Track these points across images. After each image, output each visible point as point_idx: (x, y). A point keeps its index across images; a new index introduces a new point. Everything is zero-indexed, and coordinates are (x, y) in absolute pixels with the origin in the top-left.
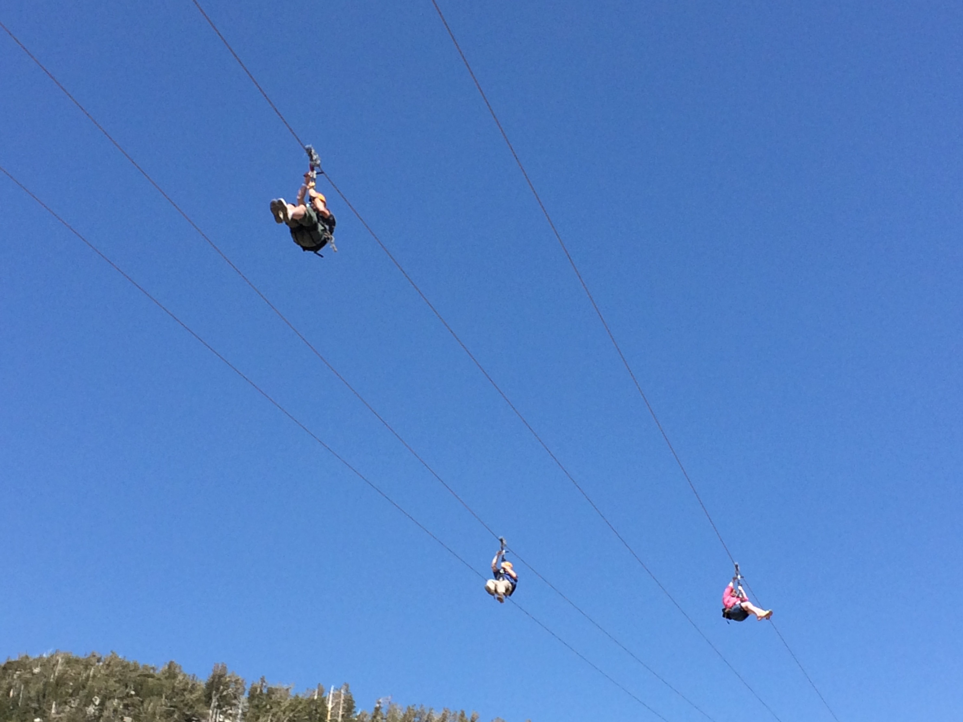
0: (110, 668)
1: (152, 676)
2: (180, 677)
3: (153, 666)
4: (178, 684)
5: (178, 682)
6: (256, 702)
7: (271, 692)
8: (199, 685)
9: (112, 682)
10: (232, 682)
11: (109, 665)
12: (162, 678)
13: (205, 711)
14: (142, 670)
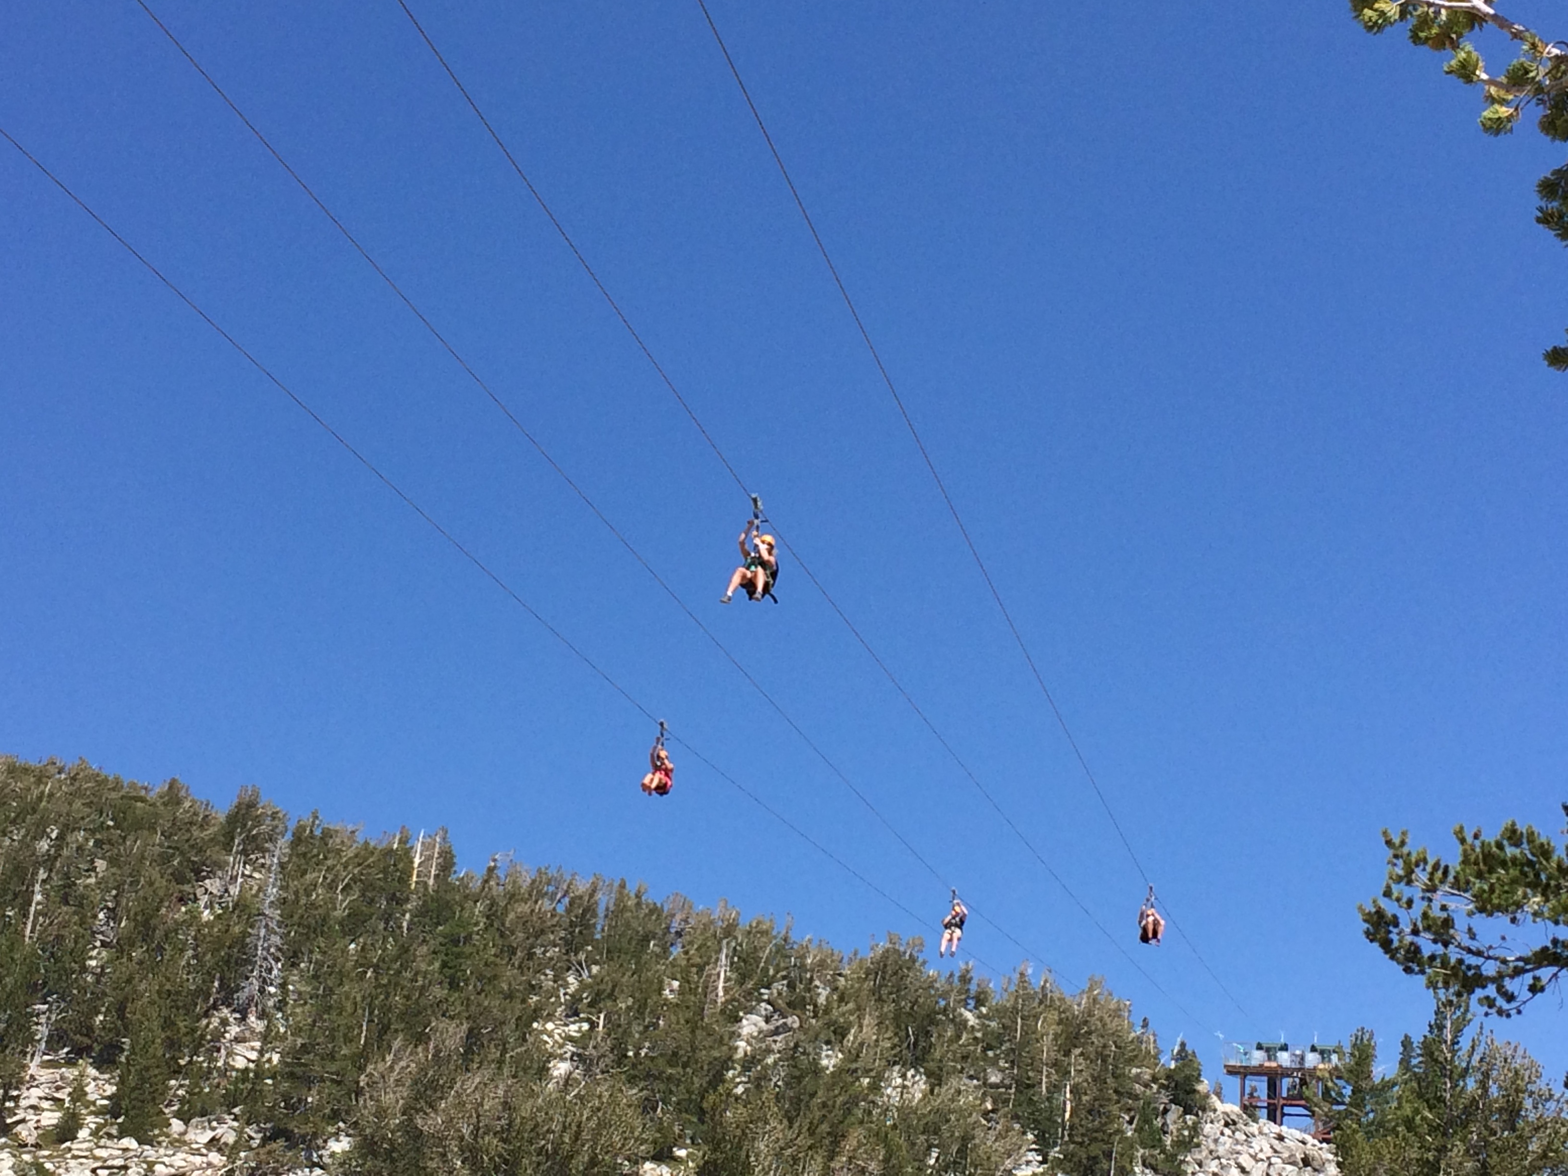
0: (77, 784)
1: (142, 800)
2: (187, 804)
3: (146, 784)
4: (181, 814)
5: (181, 810)
6: (302, 849)
7: (327, 834)
8: (215, 818)
9: (78, 804)
10: (267, 816)
11: (74, 779)
12: (158, 804)
13: (222, 858)
14: (128, 790)
